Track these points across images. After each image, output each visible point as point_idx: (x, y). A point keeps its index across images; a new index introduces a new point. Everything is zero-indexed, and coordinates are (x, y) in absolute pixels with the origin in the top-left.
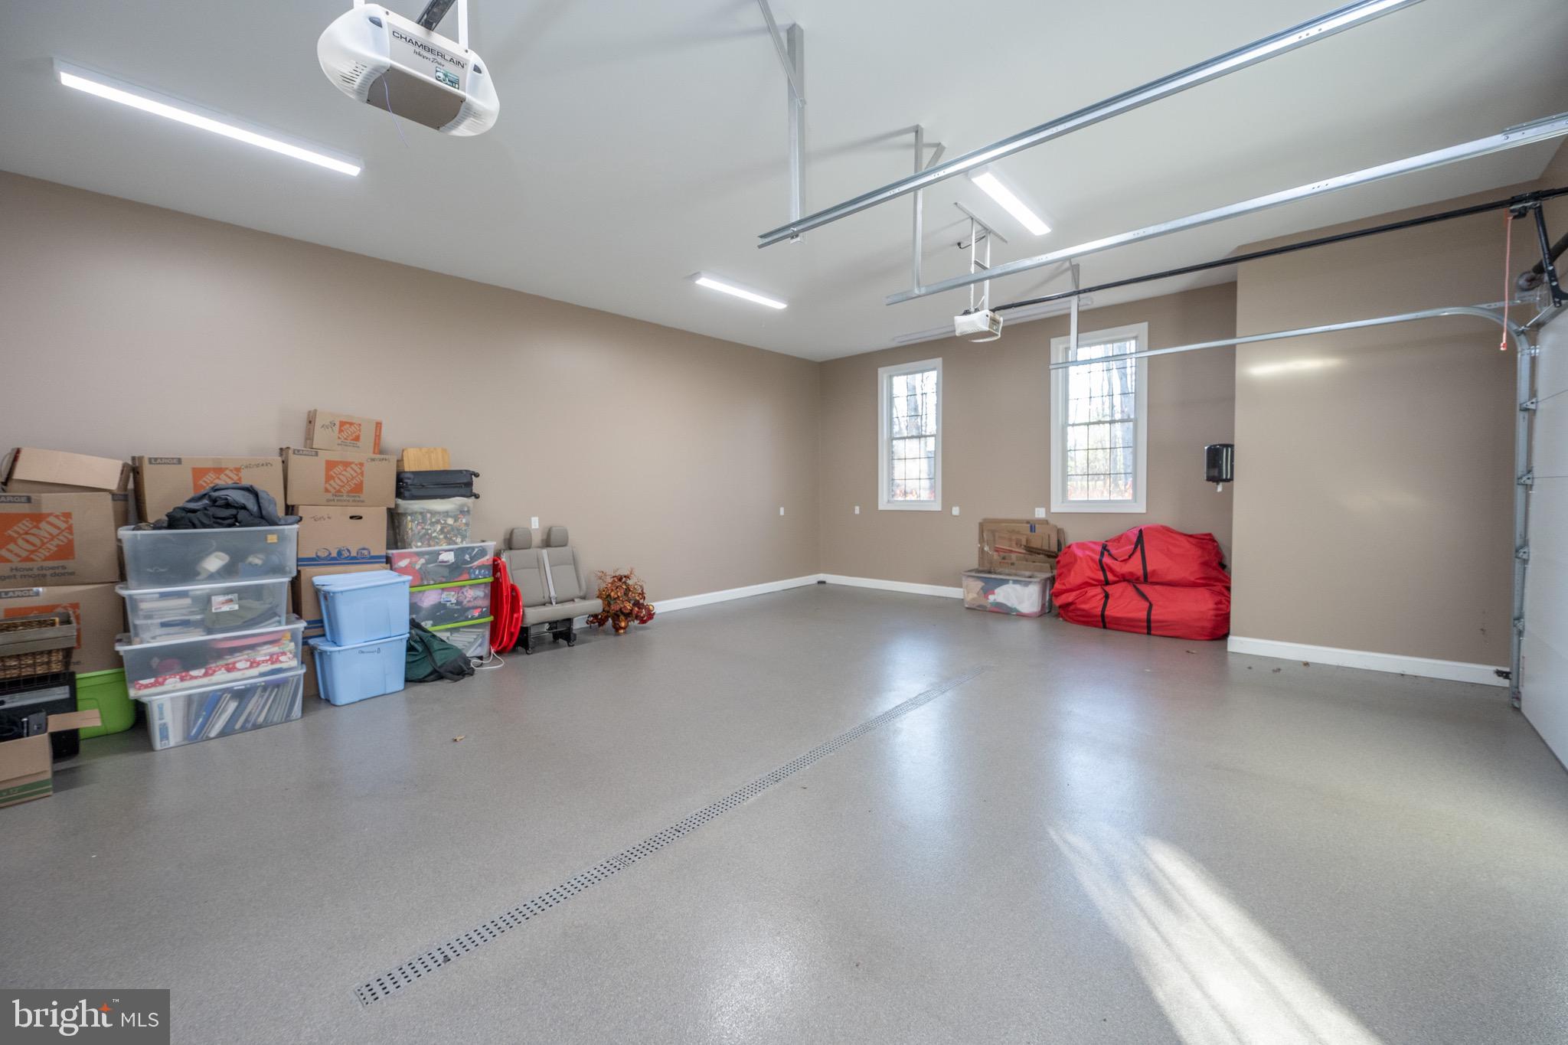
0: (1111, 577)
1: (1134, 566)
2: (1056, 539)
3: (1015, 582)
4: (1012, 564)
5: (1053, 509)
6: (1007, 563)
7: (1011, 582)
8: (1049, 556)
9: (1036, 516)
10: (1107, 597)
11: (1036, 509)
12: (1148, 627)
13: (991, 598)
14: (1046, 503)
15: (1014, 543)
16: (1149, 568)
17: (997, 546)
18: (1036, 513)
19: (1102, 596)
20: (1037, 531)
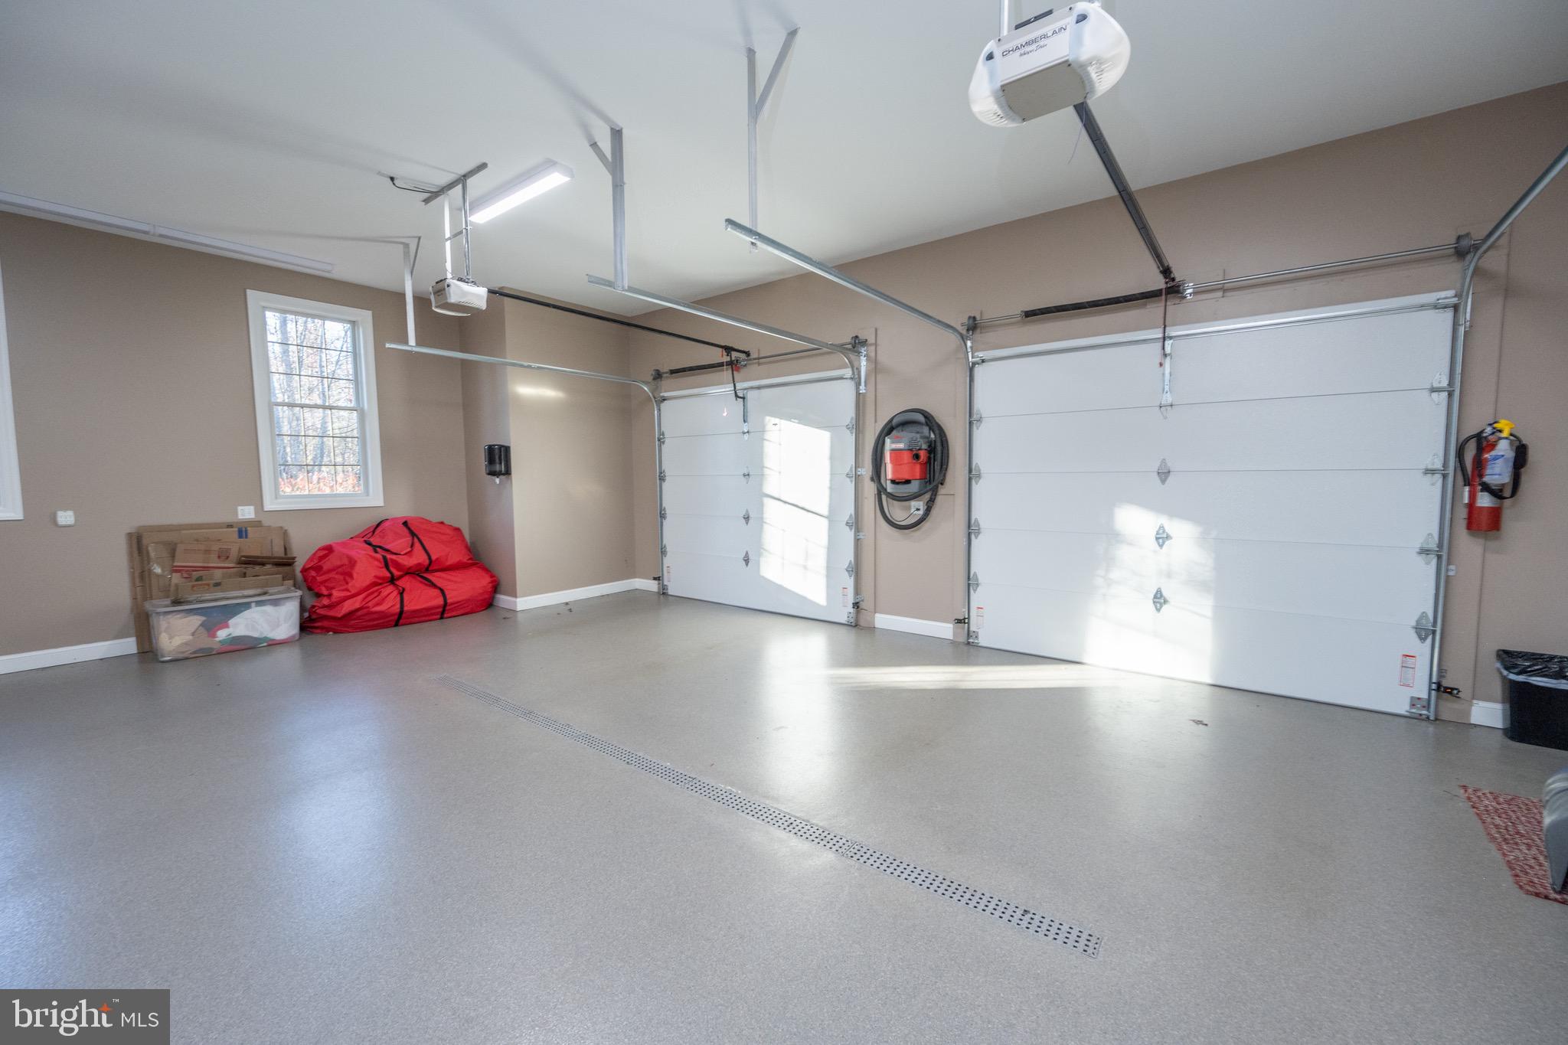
0: (396, 573)
1: (419, 558)
2: (283, 544)
3: (259, 603)
4: (217, 585)
5: (269, 505)
6: (208, 585)
7: (253, 605)
8: (278, 564)
9: (240, 517)
10: (401, 593)
11: (240, 508)
12: (443, 612)
13: (222, 634)
14: (258, 501)
15: (214, 556)
16: (434, 558)
17: (176, 564)
18: (240, 513)
19: (395, 593)
20: (250, 535)
